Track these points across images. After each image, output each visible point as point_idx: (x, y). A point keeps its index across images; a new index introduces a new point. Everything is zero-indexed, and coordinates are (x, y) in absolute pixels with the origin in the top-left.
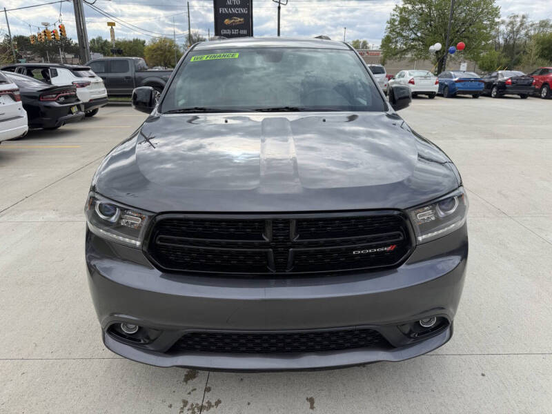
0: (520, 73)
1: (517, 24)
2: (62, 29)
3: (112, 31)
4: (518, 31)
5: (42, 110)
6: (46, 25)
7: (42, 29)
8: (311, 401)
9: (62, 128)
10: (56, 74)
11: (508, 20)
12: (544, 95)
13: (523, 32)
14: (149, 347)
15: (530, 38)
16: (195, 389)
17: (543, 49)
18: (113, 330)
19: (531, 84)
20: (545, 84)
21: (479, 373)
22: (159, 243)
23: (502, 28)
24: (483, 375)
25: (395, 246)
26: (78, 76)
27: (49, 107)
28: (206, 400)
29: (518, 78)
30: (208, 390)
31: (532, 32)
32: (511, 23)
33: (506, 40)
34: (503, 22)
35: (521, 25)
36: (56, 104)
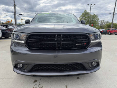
0: (104, 30)
1: (102, 22)
2: (11, 21)
3: (22, 21)
4: (103, 23)
5: (5, 33)
6: (8, 20)
7: (8, 21)
8: (66, 86)
9: (9, 38)
10: (9, 27)
11: (101, 21)
12: (109, 34)
13: (104, 23)
14: (25, 70)
15: (105, 24)
16: (36, 84)
17: (108, 26)
18: (16, 67)
19: (107, 32)
20: (109, 32)
21: (107, 80)
22: (29, 41)
23: (100, 22)
24: (108, 80)
25: (86, 44)
26: (14, 27)
27: (7, 33)
28: (39, 87)
29: (104, 31)
30: (40, 84)
31: (105, 23)
32: (101, 22)
33: (101, 25)
34: (100, 21)
35: (103, 22)
36: (9, 32)
